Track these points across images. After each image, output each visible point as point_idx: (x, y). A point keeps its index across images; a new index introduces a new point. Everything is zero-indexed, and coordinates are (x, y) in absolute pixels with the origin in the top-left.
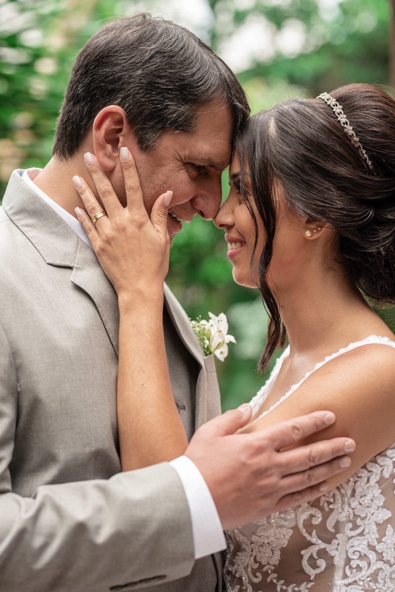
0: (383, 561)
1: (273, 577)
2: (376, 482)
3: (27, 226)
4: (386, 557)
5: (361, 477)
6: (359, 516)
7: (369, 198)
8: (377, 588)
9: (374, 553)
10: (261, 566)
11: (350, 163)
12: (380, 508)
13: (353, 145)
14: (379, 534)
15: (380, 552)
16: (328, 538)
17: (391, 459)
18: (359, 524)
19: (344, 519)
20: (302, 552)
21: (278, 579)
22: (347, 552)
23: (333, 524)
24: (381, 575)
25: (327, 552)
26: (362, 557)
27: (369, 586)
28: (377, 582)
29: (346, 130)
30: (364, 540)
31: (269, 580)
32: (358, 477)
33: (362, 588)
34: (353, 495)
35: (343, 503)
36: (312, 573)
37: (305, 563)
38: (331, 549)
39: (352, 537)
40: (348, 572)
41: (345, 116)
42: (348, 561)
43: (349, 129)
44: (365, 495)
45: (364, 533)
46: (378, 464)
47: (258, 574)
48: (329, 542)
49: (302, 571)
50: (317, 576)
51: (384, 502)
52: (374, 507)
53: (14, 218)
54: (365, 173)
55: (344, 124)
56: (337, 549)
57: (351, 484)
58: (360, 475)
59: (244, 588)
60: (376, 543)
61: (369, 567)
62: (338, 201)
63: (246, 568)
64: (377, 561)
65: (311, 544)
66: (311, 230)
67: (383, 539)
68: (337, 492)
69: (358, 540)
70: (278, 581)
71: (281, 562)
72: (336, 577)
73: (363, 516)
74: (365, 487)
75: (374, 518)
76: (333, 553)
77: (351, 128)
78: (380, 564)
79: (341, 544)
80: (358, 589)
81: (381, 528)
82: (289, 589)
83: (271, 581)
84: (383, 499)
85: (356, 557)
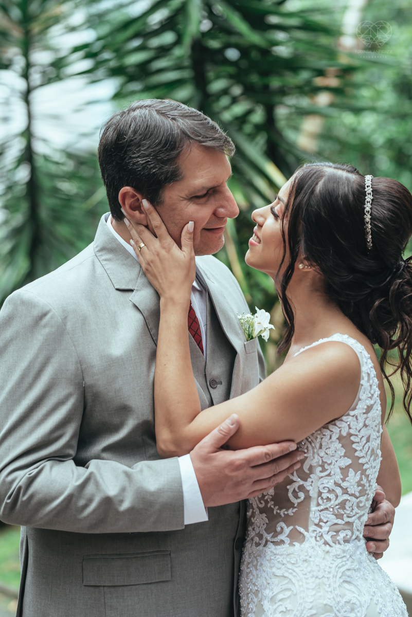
0: (348, 494)
1: (271, 504)
2: (337, 439)
3: (106, 260)
4: (350, 491)
5: (325, 435)
6: (326, 462)
8: (345, 513)
9: (340, 488)
10: (264, 496)
12: (342, 457)
14: (342, 475)
15: (345, 488)
16: (305, 477)
17: (347, 422)
18: (326, 468)
19: (315, 464)
20: (288, 487)
21: (275, 505)
22: (319, 487)
23: (308, 467)
24: (348, 505)
25: (304, 487)
26: (330, 491)
27: (338, 511)
28: (345, 509)
30: (332, 479)
32: (324, 435)
33: (332, 513)
34: (321, 447)
35: (314, 453)
36: (296, 501)
37: (290, 495)
38: (307, 485)
39: (322, 477)
40: (320, 502)
42: (320, 494)
44: (329, 448)
45: (331, 475)
46: (337, 426)
47: (262, 502)
48: (306, 480)
49: (289, 500)
50: (299, 504)
51: (345, 453)
52: (337, 455)
53: (98, 254)
56: (311, 485)
57: (319, 440)
58: (324, 434)
59: (254, 511)
60: (340, 482)
61: (336, 499)
64: (342, 494)
65: (293, 482)
67: (347, 479)
68: (309, 445)
69: (326, 479)
70: (274, 507)
71: (275, 494)
72: (312, 505)
73: (329, 462)
74: (329, 442)
75: (337, 464)
76: (308, 488)
78: (346, 497)
79: (314, 481)
80: (329, 514)
81: (344, 471)
82: (282, 512)
83: (270, 507)
84: (344, 451)
85: (326, 491)
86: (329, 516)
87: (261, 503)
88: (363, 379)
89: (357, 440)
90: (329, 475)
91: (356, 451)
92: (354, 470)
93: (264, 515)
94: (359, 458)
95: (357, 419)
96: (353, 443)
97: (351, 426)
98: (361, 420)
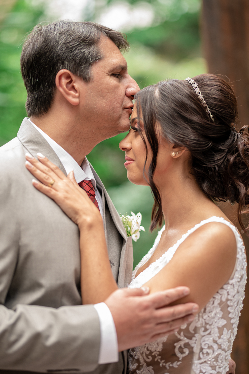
0: (221, 349)
1: (158, 358)
2: (218, 304)
4: (223, 347)
6: (208, 324)
7: (210, 135)
8: (218, 365)
9: (216, 345)
10: (151, 352)
11: (200, 114)
12: (220, 319)
13: (203, 106)
14: (219, 334)
15: (220, 344)
16: (190, 336)
18: (208, 328)
19: (199, 326)
20: (175, 344)
21: (161, 359)
22: (201, 344)
23: (193, 328)
24: (220, 357)
25: (189, 344)
26: (210, 347)
27: (213, 363)
28: (218, 361)
29: (199, 97)
30: (211, 337)
31: (156, 360)
33: (209, 365)
34: (205, 311)
35: (199, 316)
36: (180, 356)
37: (177, 350)
38: (192, 342)
39: (204, 336)
40: (201, 356)
41: (199, 89)
42: (202, 349)
43: (201, 97)
44: (212, 312)
45: (211, 333)
46: (219, 293)
47: (150, 357)
48: (190, 338)
49: (175, 355)
50: (184, 358)
51: (223, 315)
52: (217, 318)
53: (25, 144)
54: (208, 121)
55: (198, 93)
56: (195, 343)
59: (141, 364)
60: (217, 339)
61: (213, 353)
62: (192, 136)
63: (142, 354)
64: (218, 349)
65: (179, 340)
66: (175, 152)
67: (222, 336)
69: (207, 337)
70: (161, 361)
71: (163, 350)
72: (194, 359)
73: (210, 323)
74: (212, 307)
75: (216, 325)
76: (193, 345)
77: (202, 96)
78: (220, 351)
79: (197, 339)
80: (207, 366)
81: (221, 330)
82: (167, 365)
83: (157, 361)
84: (222, 313)
85: (206, 347)
86: (207, 367)
87: (148, 358)
88: (239, 254)
89: (232, 304)
90: (209, 334)
91: (230, 313)
92: (227, 329)
93: (151, 367)
94: (231, 319)
95: (233, 287)
96: (228, 306)
97: (230, 293)
98: (236, 288)
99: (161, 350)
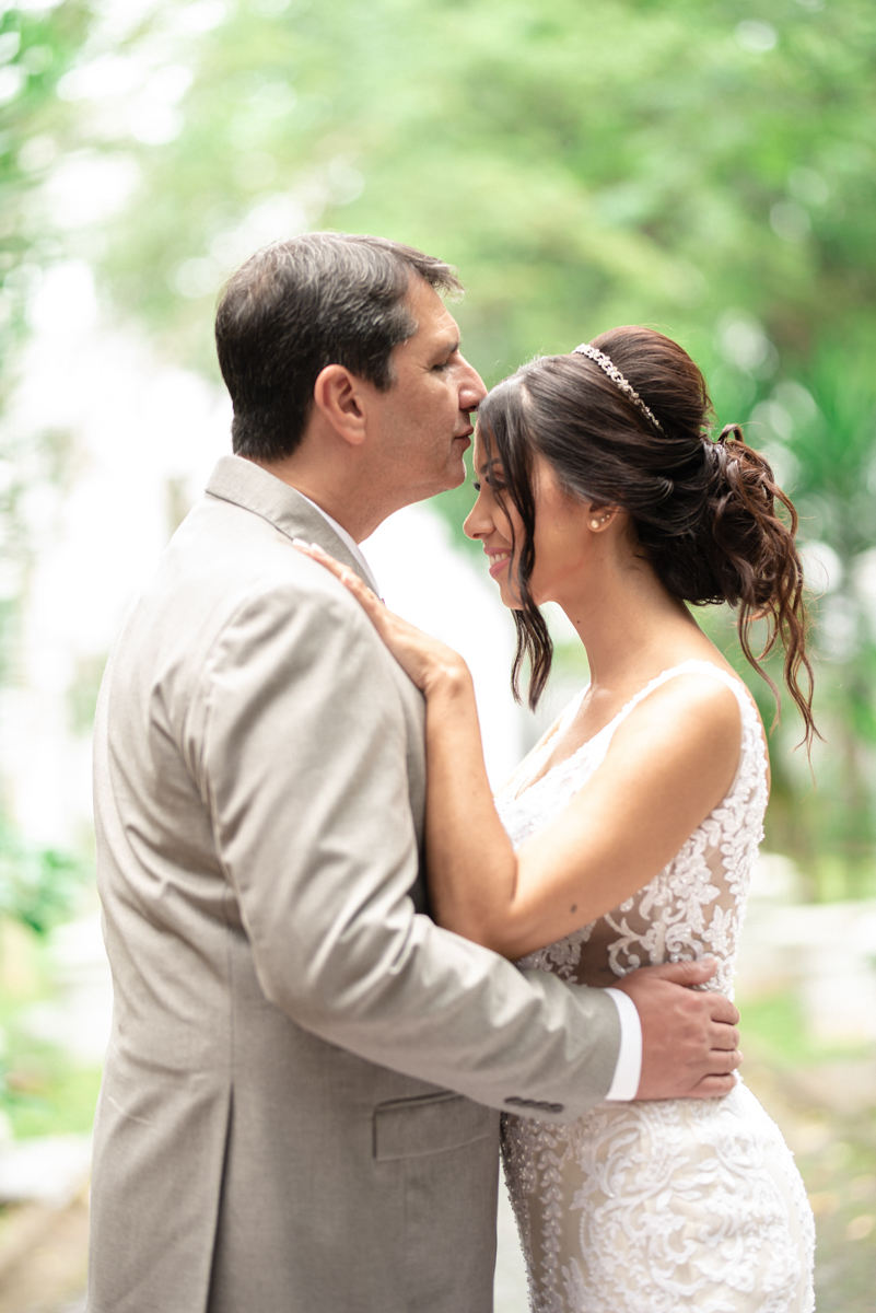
2: (701, 854)
4: (716, 946)
6: (680, 898)
7: (665, 467)
9: (700, 943)
11: (633, 426)
12: (706, 886)
13: (633, 403)
14: (705, 919)
15: (708, 941)
16: (642, 928)
18: (680, 908)
19: (661, 903)
20: (609, 948)
22: (666, 944)
23: (648, 910)
25: (641, 946)
26: (687, 950)
29: (620, 386)
30: (687, 927)
34: (673, 872)
36: (623, 972)
37: (612, 961)
38: (645, 941)
39: (672, 925)
42: (668, 955)
43: (624, 384)
44: (688, 871)
45: (688, 917)
46: (704, 830)
48: (642, 933)
51: (712, 877)
52: (698, 885)
54: (654, 436)
55: (615, 378)
56: (653, 942)
60: (701, 930)
64: (704, 953)
65: (620, 936)
66: (598, 519)
67: (711, 925)
69: (679, 928)
73: (685, 897)
74: (688, 861)
75: (696, 900)
76: (647, 947)
77: (626, 381)
79: (657, 934)
81: (708, 910)
84: (710, 873)
85: (677, 949)
89: (730, 852)
90: (683, 920)
91: (727, 872)
92: (722, 908)
94: (730, 885)
95: (734, 814)
96: (723, 857)
97: (726, 828)
98: (740, 815)
99: (577, 962)
